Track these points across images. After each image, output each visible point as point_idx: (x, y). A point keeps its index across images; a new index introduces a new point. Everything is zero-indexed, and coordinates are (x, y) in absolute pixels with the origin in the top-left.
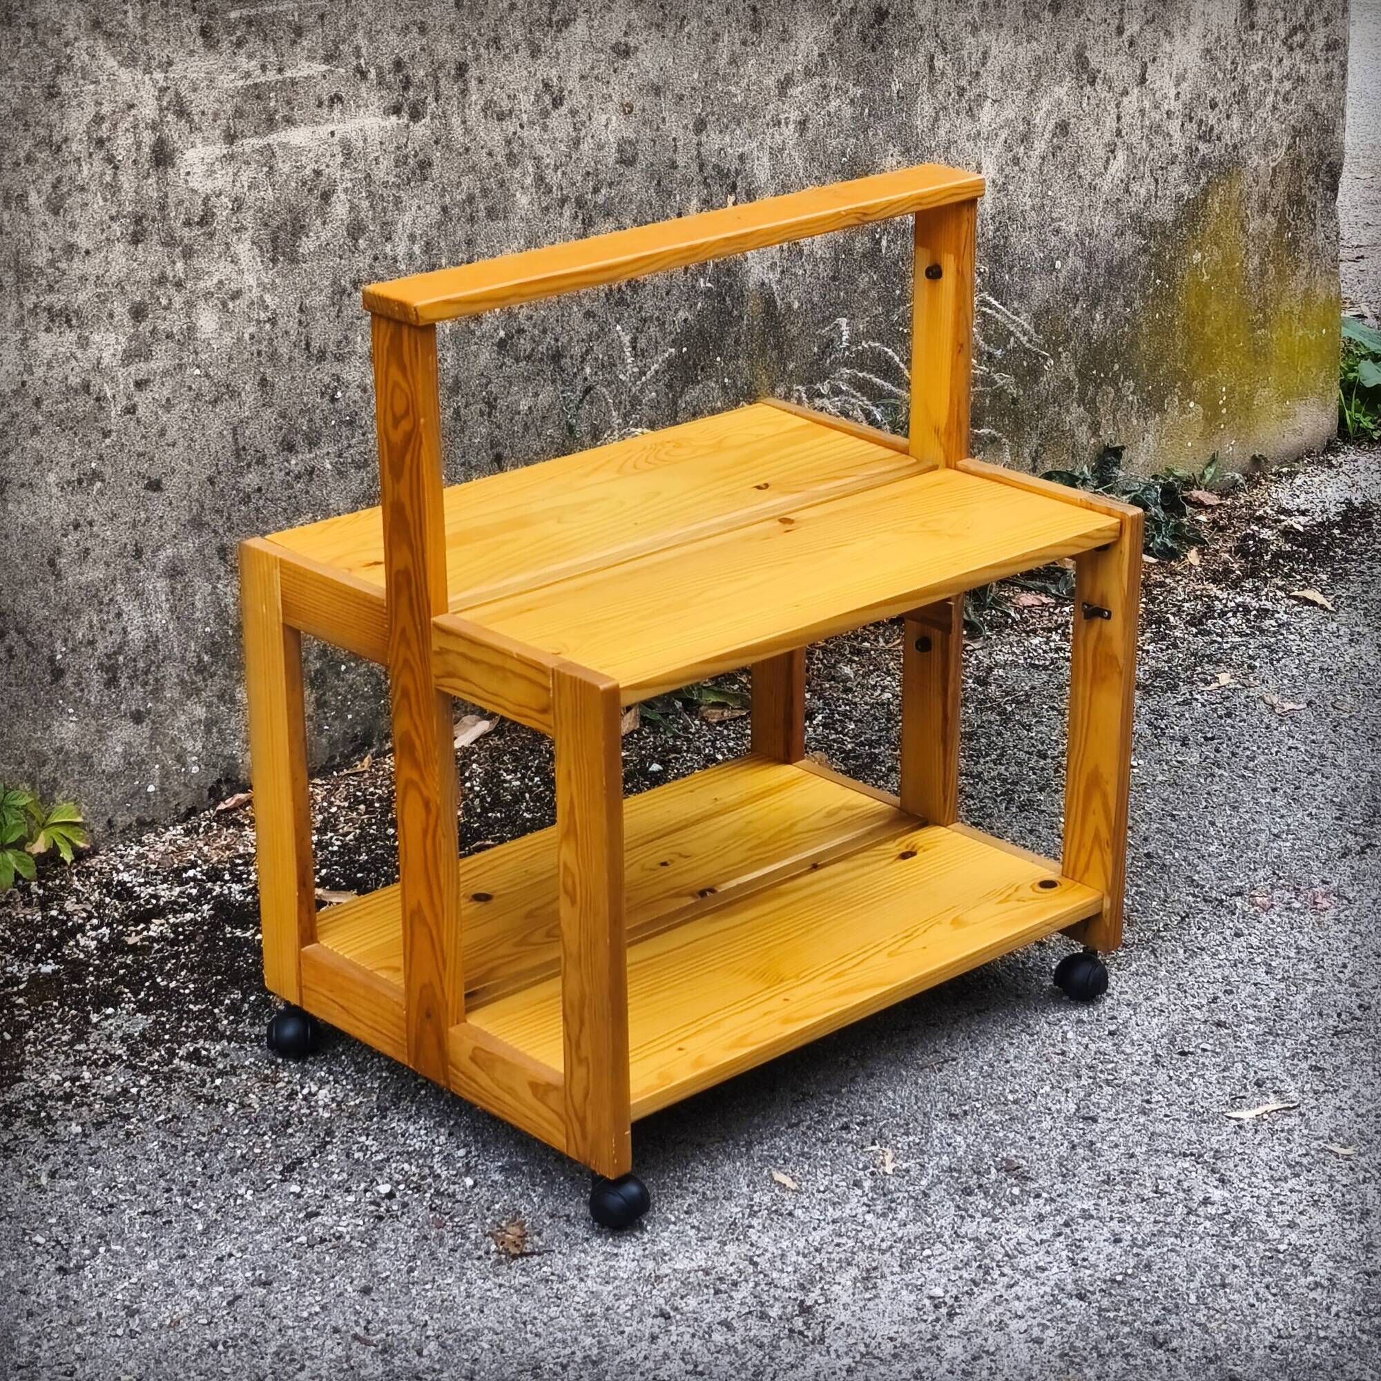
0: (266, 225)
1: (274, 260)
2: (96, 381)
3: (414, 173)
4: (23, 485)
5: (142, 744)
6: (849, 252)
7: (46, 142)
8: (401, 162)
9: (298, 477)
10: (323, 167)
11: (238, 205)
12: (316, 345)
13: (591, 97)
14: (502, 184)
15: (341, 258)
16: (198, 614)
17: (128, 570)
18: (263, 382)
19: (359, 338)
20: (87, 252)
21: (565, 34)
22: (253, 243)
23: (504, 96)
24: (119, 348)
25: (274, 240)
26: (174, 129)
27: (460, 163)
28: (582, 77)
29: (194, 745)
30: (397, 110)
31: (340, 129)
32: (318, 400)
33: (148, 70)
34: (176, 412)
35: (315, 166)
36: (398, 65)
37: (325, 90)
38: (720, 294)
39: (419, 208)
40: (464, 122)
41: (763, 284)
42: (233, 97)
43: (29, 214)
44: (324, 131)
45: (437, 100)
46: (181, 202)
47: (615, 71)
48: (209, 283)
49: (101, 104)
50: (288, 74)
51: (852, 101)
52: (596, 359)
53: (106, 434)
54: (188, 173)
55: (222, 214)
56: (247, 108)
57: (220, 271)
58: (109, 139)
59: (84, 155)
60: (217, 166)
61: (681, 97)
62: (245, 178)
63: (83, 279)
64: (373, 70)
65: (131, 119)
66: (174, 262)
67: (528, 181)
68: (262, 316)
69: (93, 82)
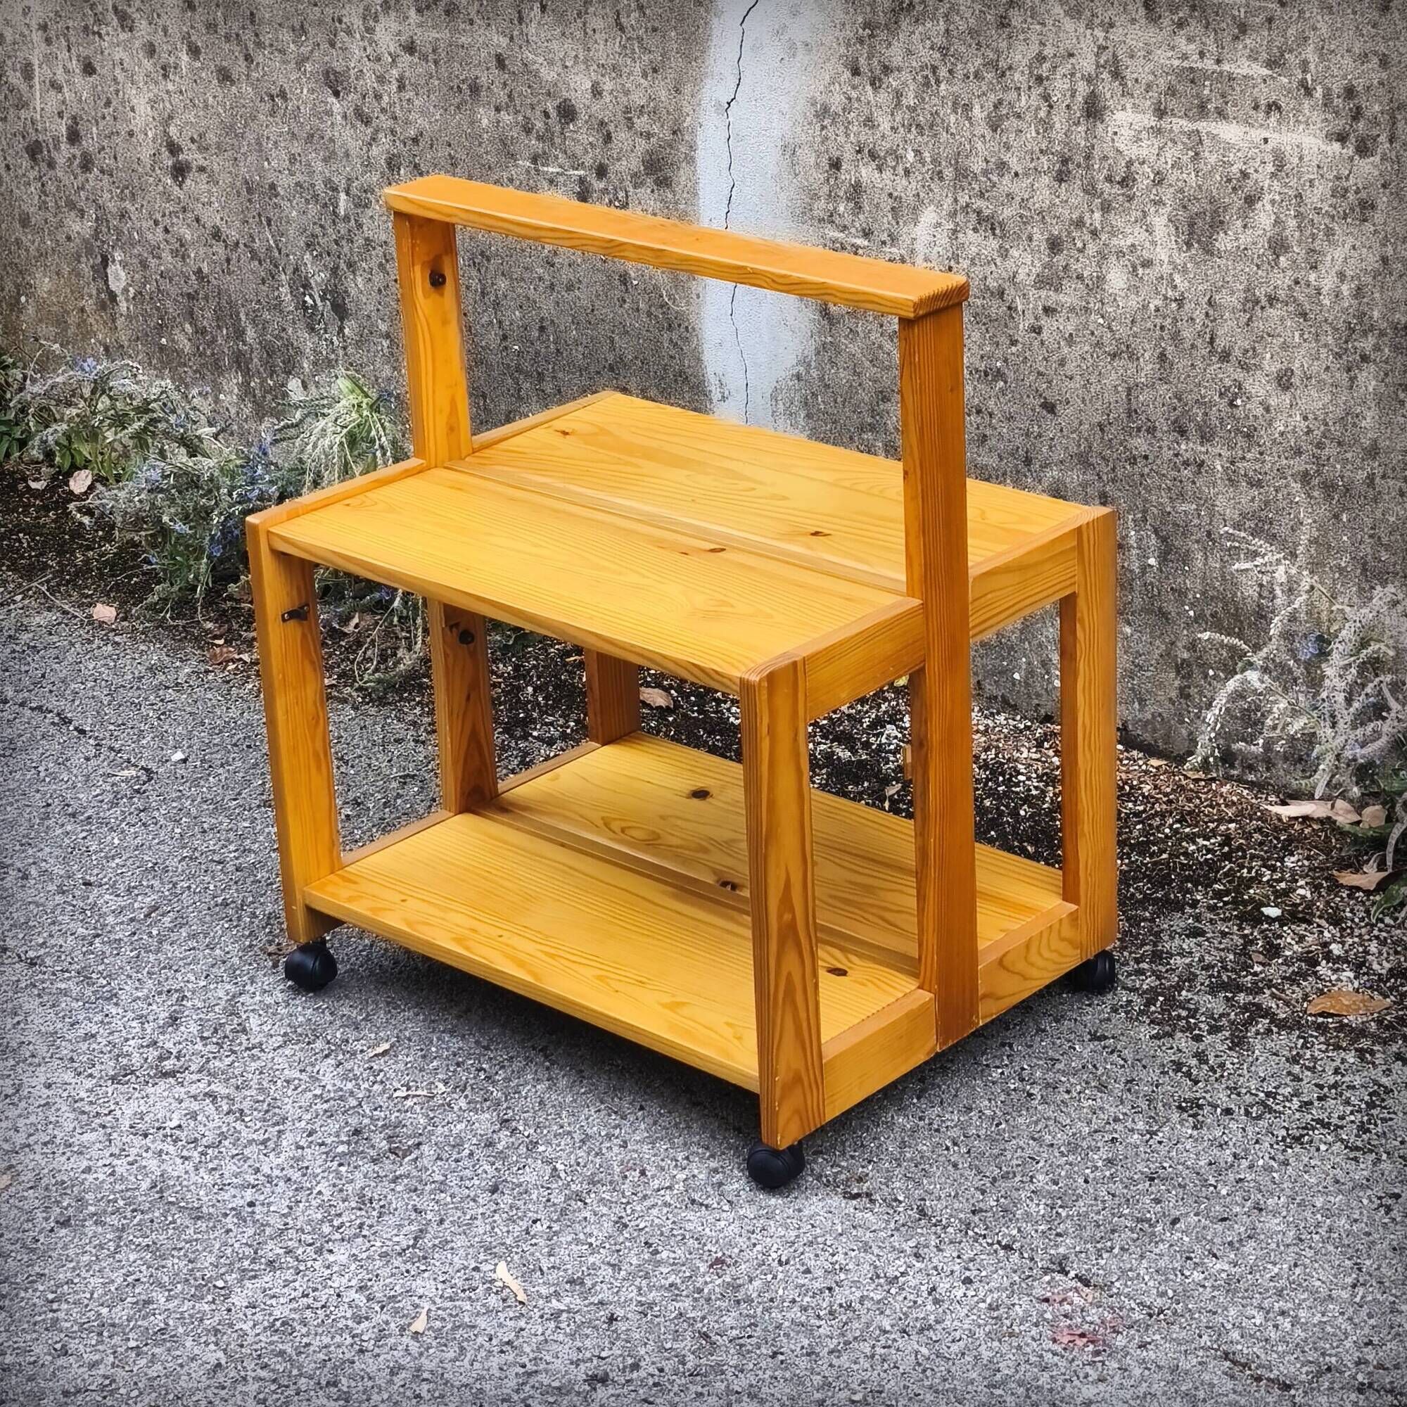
0: (1185, 207)
1: (1189, 245)
2: (1010, 292)
3: (1352, 210)
7: (992, 65)
8: (1340, 193)
9: (1186, 463)
10: (1251, 171)
11: (1159, 179)
12: (1221, 343)
15: (1258, 266)
17: (1017, 472)
18: (1162, 357)
19: (1268, 356)
20: (1016, 174)
22: (1170, 220)
25: (1191, 225)
26: (1107, 87)
30: (1342, 138)
31: (1275, 139)
32: (1217, 398)
33: (1089, 26)
35: (1241, 166)
36: (1350, 92)
37: (1265, 94)
39: (1354, 247)
42: (1167, 74)
43: (971, 124)
44: (1257, 134)
45: (1391, 142)
46: (1105, 158)
48: (1122, 243)
49: (1044, 45)
50: (1226, 67)
53: (1014, 343)
54: (1116, 133)
55: (1143, 183)
56: (1180, 88)
57: (1137, 235)
58: (1048, 78)
59: (1024, 86)
60: (1144, 135)
62: (1171, 154)
63: (1011, 197)
64: (1319, 89)
65: (1069, 66)
66: (1093, 212)
68: (1170, 293)
69: (1039, 23)
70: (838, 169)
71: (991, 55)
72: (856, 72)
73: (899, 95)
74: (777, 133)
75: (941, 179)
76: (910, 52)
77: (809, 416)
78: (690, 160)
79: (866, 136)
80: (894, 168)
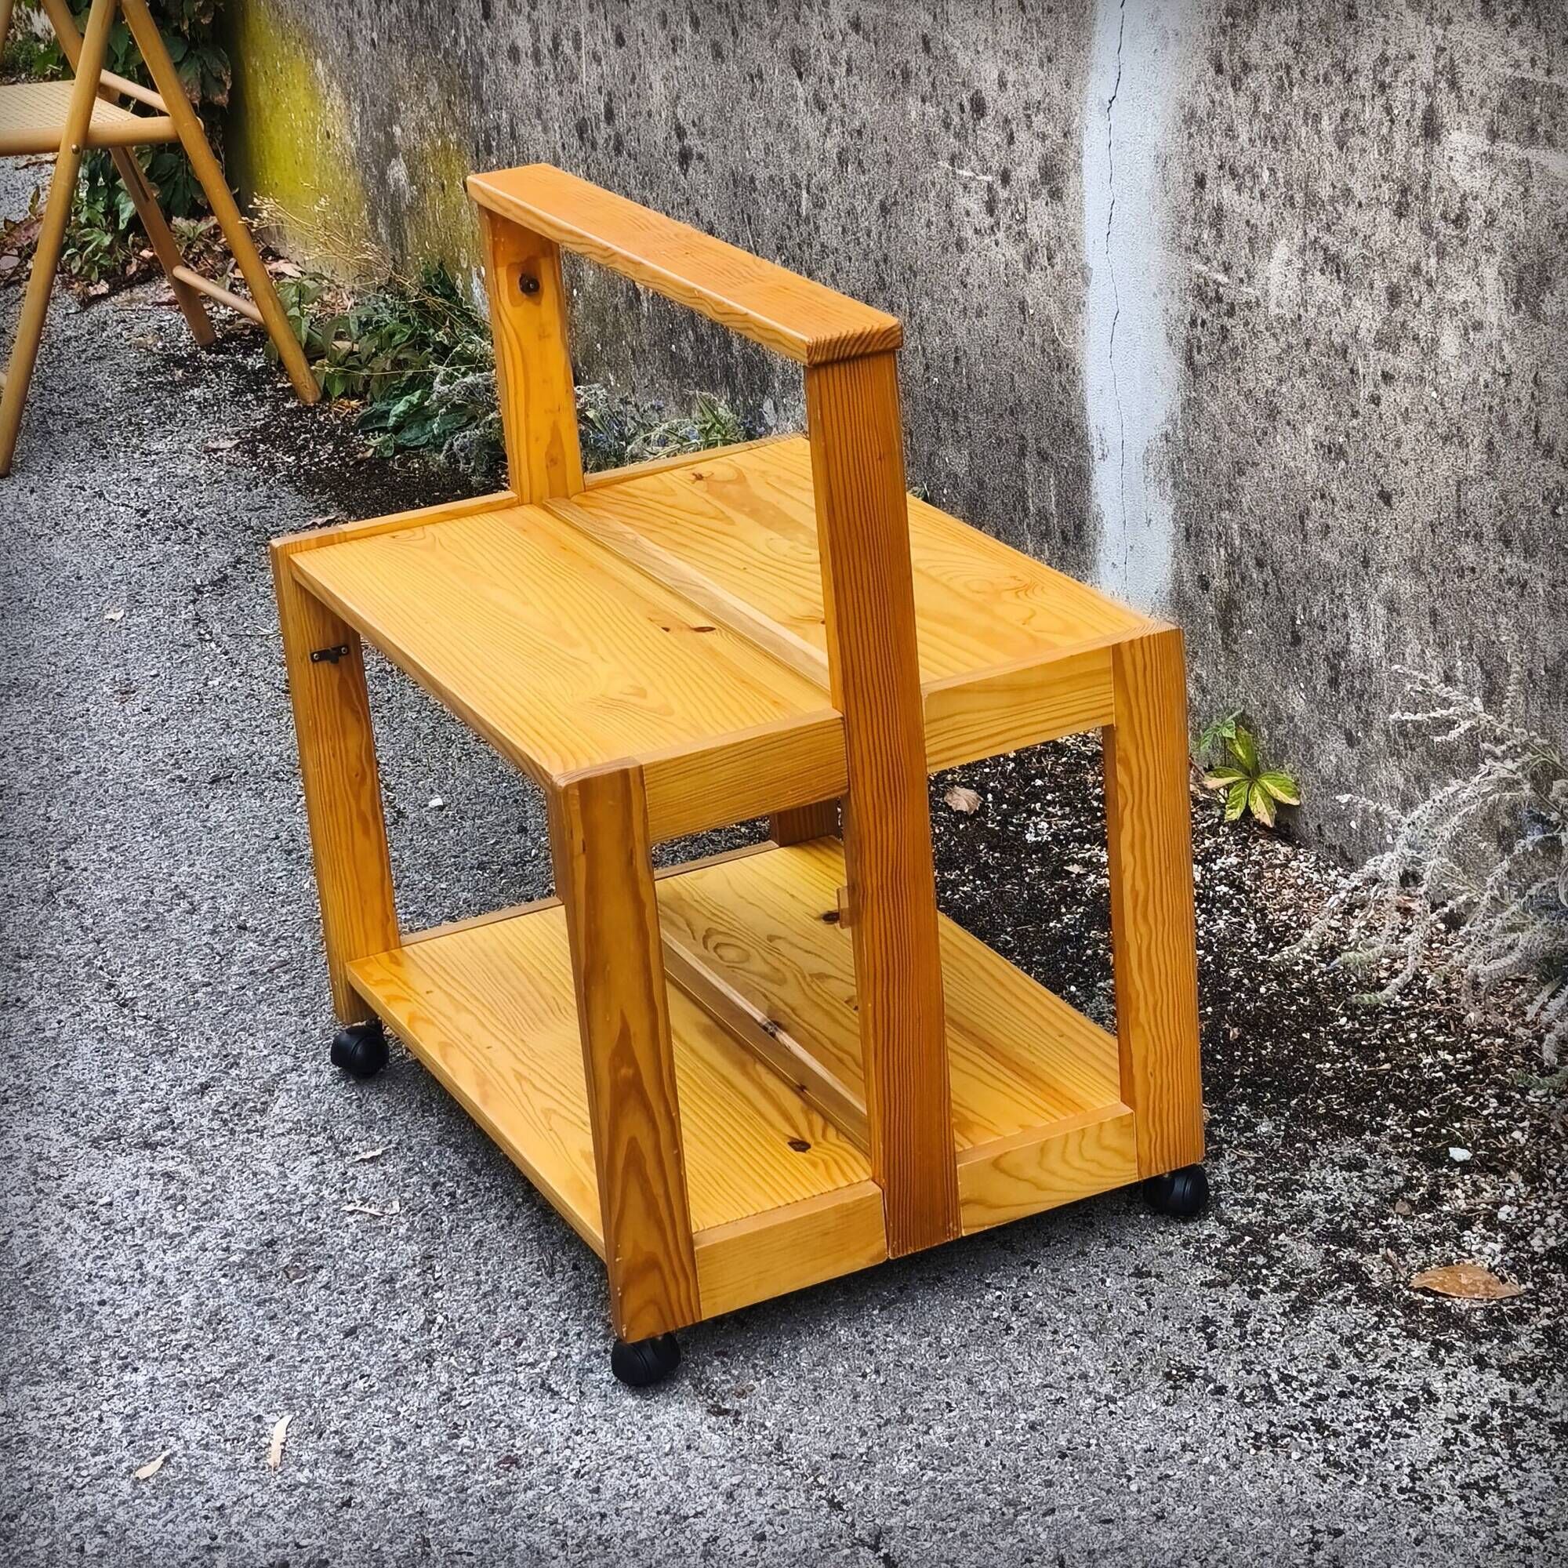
0: (1514, 257)
1: (1517, 305)
2: (1353, 351)
4: (1289, 423)
7: (1340, 66)
9: (1510, 582)
11: (1491, 220)
12: (1545, 432)
17: (1356, 575)
18: (1490, 445)
20: (1360, 205)
22: (1500, 273)
25: (1520, 280)
26: (1445, 101)
32: (1540, 503)
33: (1429, 21)
42: (1502, 86)
43: (1320, 139)
46: (1441, 189)
48: (1455, 298)
49: (1387, 43)
50: (1556, 79)
53: (1355, 414)
54: (1452, 159)
55: (1476, 223)
56: (1512, 104)
57: (1469, 289)
58: (1390, 86)
59: (1368, 94)
60: (1477, 163)
62: (1502, 188)
63: (1355, 232)
65: (1410, 71)
66: (1429, 256)
68: (1499, 366)
69: (1383, 16)
70: (1203, 187)
71: (1340, 55)
72: (1219, 70)
73: (1256, 99)
74: (1151, 141)
75: (1293, 205)
76: (1266, 47)
77: (1175, 485)
78: (1078, 168)
79: (1227, 149)
80: (1251, 189)
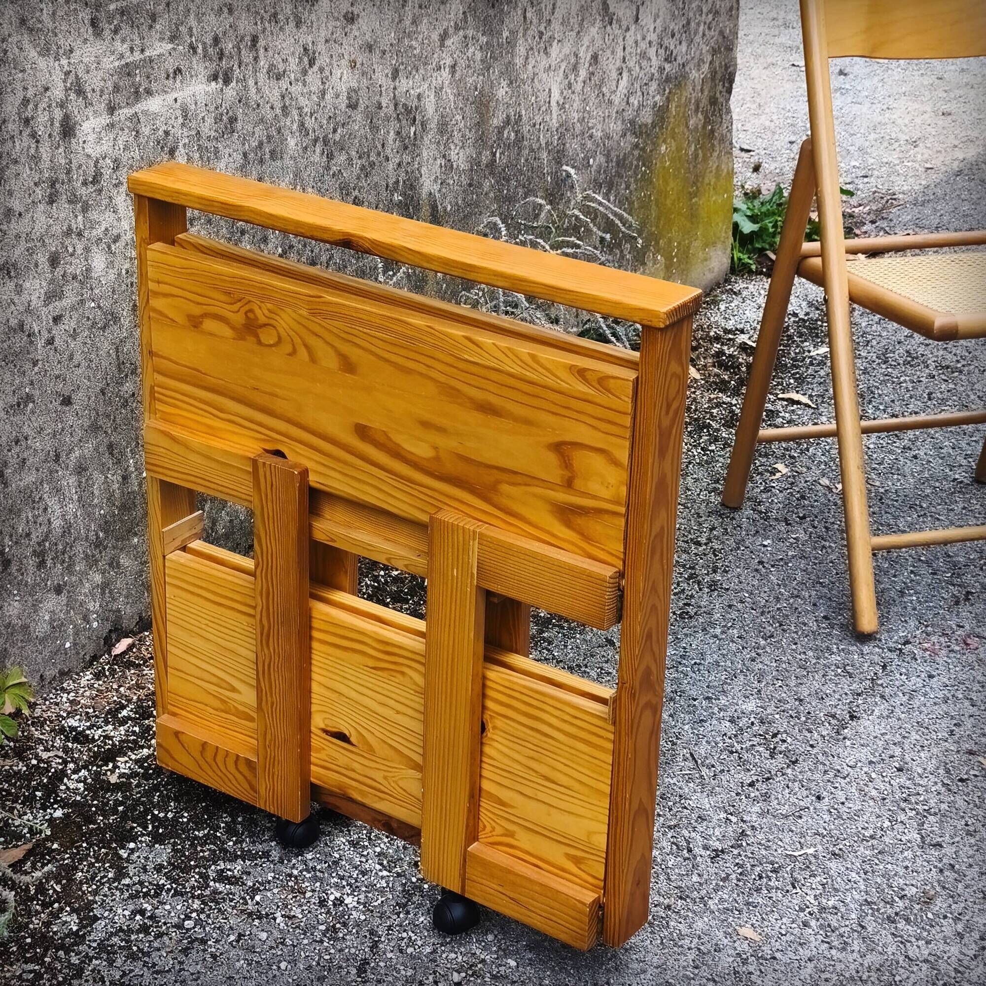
2: (28, 321)
3: (226, 128)
5: (61, 611)
6: (478, 164)
8: (218, 119)
10: (170, 128)
11: (117, 165)
13: (332, 57)
14: (279, 131)
16: (96, 501)
17: (51, 472)
18: (135, 307)
20: (20, 214)
21: (316, 8)
22: (127, 195)
23: (280, 60)
24: (42, 291)
26: (75, 104)
27: (253, 116)
28: (327, 41)
29: (93, 606)
30: (215, 78)
31: (180, 96)
33: (57, 59)
34: (79, 339)
35: (164, 128)
36: (216, 40)
37: (171, 64)
38: (406, 204)
39: (230, 155)
40: (256, 83)
41: (431, 194)
42: (112, 75)
44: (170, 98)
45: (240, 67)
46: (80, 166)
47: (346, 35)
48: (99, 231)
49: (27, 89)
50: (147, 54)
51: (481, 47)
52: (336, 263)
53: (35, 364)
54: (84, 142)
55: (107, 173)
56: (121, 84)
57: (106, 220)
58: (33, 118)
59: (17, 132)
60: (103, 134)
61: (384, 52)
62: (121, 143)
63: (18, 237)
64: (200, 46)
65: (47, 100)
66: (76, 216)
67: (295, 127)
69: (21, 71)
